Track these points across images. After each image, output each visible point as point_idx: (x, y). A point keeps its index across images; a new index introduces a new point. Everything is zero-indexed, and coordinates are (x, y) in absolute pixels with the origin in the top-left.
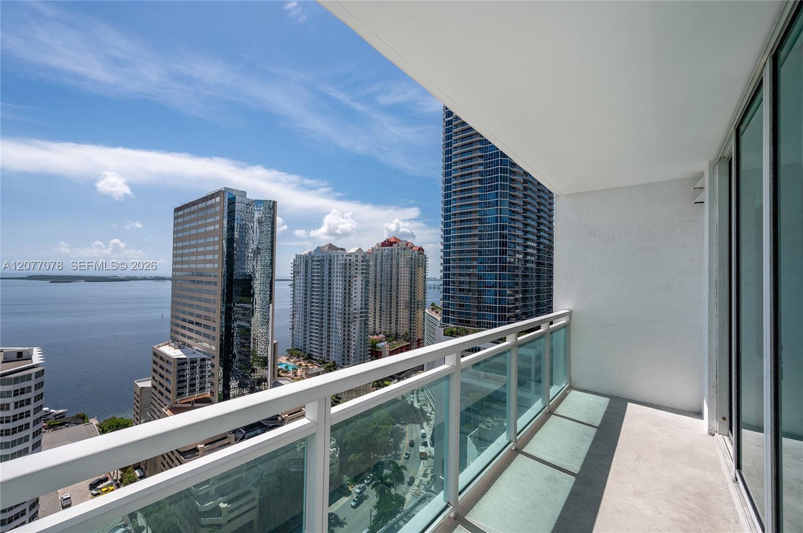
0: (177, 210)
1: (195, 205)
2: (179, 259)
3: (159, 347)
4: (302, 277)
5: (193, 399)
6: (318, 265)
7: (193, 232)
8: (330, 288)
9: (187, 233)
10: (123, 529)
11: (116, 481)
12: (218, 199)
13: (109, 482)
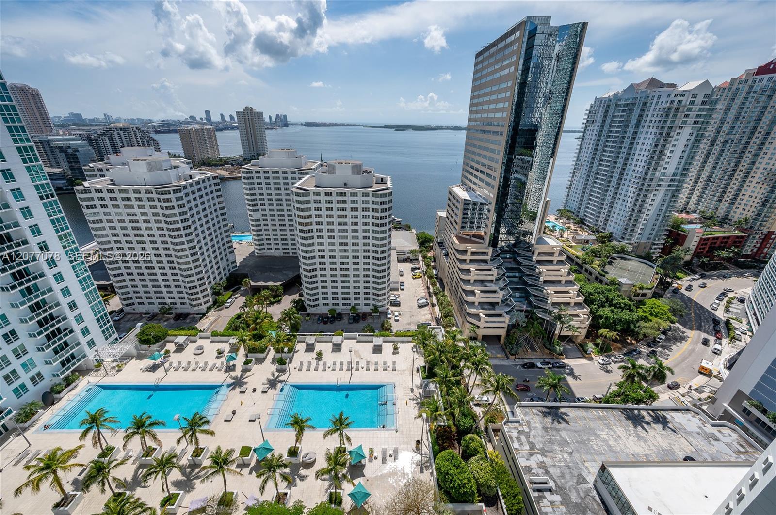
0: (478, 55)
1: (494, 46)
2: (474, 109)
3: (453, 188)
4: (596, 128)
5: (472, 234)
6: (623, 111)
7: (489, 78)
9: (484, 81)
10: (426, 301)
11: (423, 271)
12: (518, 34)
13: (420, 271)
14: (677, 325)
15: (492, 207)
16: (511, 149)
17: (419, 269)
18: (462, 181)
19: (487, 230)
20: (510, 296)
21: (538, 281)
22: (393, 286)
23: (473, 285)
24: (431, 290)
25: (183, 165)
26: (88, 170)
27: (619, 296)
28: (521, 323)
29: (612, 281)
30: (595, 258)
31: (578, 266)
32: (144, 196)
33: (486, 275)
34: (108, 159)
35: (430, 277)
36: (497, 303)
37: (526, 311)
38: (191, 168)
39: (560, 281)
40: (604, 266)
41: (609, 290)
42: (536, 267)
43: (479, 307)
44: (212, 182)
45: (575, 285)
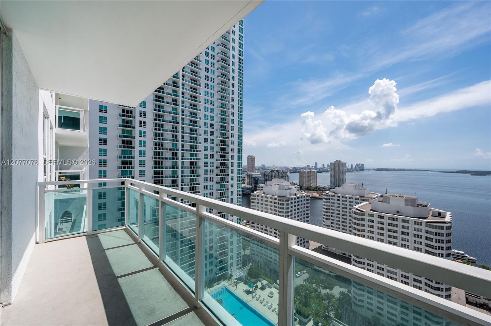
25: (294, 188)
26: (258, 187)
32: (273, 201)
34: (266, 183)
38: (298, 190)
44: (306, 198)
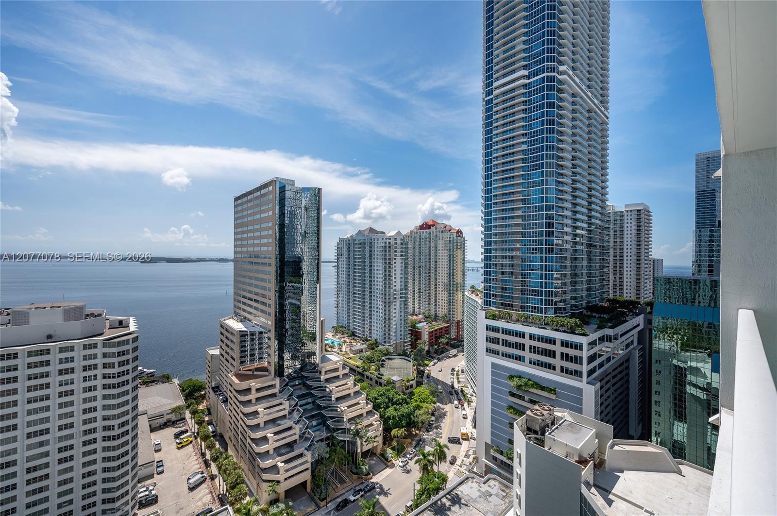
0: (237, 199)
1: (251, 194)
2: (239, 243)
3: (225, 320)
4: (345, 260)
5: (253, 367)
6: (359, 248)
7: (250, 218)
8: (371, 270)
9: (245, 220)
10: (201, 476)
11: (194, 433)
12: (271, 188)
13: (188, 434)
14: (438, 404)
15: (272, 335)
16: (281, 277)
17: (186, 431)
18: (235, 312)
19: (270, 360)
20: (307, 428)
21: (331, 400)
22: (142, 473)
23: (264, 429)
24: (208, 457)
27: (396, 393)
28: (324, 456)
29: (388, 381)
30: (371, 364)
31: (360, 375)
33: (278, 411)
35: (205, 438)
36: (295, 441)
37: (327, 439)
39: (349, 395)
40: (379, 370)
41: (388, 391)
42: (326, 387)
43: (275, 455)
45: (362, 394)
